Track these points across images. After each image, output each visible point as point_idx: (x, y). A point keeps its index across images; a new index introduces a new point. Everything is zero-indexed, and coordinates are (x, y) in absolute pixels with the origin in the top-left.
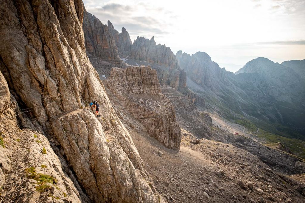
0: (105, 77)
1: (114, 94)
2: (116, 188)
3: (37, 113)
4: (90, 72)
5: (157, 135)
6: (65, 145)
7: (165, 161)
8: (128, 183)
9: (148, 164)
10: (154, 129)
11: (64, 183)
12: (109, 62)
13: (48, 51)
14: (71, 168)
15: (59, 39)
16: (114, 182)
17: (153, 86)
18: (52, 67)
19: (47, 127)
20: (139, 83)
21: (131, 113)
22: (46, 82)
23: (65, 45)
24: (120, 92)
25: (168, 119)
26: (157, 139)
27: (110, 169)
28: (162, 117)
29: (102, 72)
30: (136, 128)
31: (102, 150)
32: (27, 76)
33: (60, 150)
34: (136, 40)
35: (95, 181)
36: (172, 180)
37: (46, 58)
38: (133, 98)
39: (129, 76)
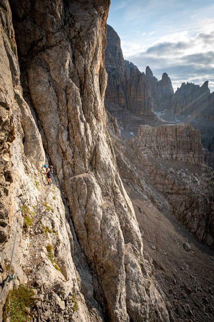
0: (133, 135)
1: (139, 156)
2: (102, 248)
3: (58, 172)
4: (100, 142)
5: (187, 220)
6: (70, 199)
7: (192, 259)
8: (113, 248)
9: (165, 253)
10: (184, 211)
11: (61, 220)
12: (140, 117)
13: (71, 127)
14: (72, 218)
15: (79, 118)
16: (101, 242)
17: (192, 151)
18: (72, 139)
19: (62, 183)
20: (171, 146)
21: (156, 184)
22: (66, 150)
23: (82, 121)
24: (146, 155)
25: (208, 202)
26: (186, 225)
27: (99, 229)
28: (198, 197)
29: (131, 128)
30: (159, 204)
31: (96, 211)
32: (56, 146)
33: (67, 202)
34: (179, 88)
35: (87, 235)
36: (198, 290)
37: (69, 133)
38: (161, 165)
39: (159, 136)
